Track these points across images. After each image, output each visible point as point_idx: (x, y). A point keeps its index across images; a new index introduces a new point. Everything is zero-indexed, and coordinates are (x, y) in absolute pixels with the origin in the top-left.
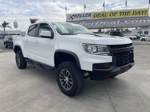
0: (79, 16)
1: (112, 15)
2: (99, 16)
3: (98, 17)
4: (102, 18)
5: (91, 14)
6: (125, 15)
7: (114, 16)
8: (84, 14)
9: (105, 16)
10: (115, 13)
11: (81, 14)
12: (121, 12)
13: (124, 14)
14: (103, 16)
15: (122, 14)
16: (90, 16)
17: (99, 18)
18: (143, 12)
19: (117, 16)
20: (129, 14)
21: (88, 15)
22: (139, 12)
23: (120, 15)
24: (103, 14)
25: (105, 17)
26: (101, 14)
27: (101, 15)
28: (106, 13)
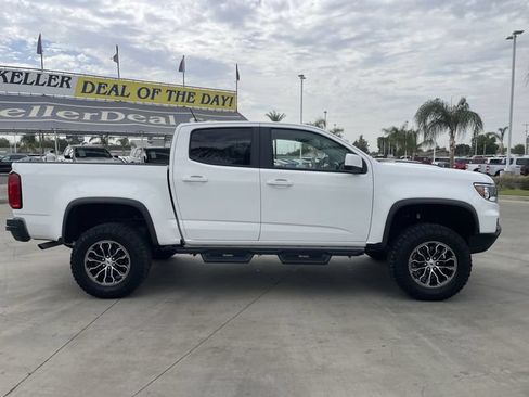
0: (16, 79)
1: (143, 93)
2: (102, 91)
3: (98, 93)
4: (112, 98)
5: (70, 78)
6: (183, 101)
7: (152, 98)
8: (39, 75)
9: (122, 95)
10: (154, 91)
11: (27, 74)
12: (171, 92)
13: (181, 97)
14: (117, 95)
15: (174, 96)
16: (69, 86)
17: (101, 99)
18: (224, 101)
19: (161, 100)
20: (191, 99)
21: (59, 81)
22: (217, 97)
23: (169, 99)
24: (116, 86)
25: (123, 99)
26: (110, 86)
27: (108, 89)
28: (124, 87)
